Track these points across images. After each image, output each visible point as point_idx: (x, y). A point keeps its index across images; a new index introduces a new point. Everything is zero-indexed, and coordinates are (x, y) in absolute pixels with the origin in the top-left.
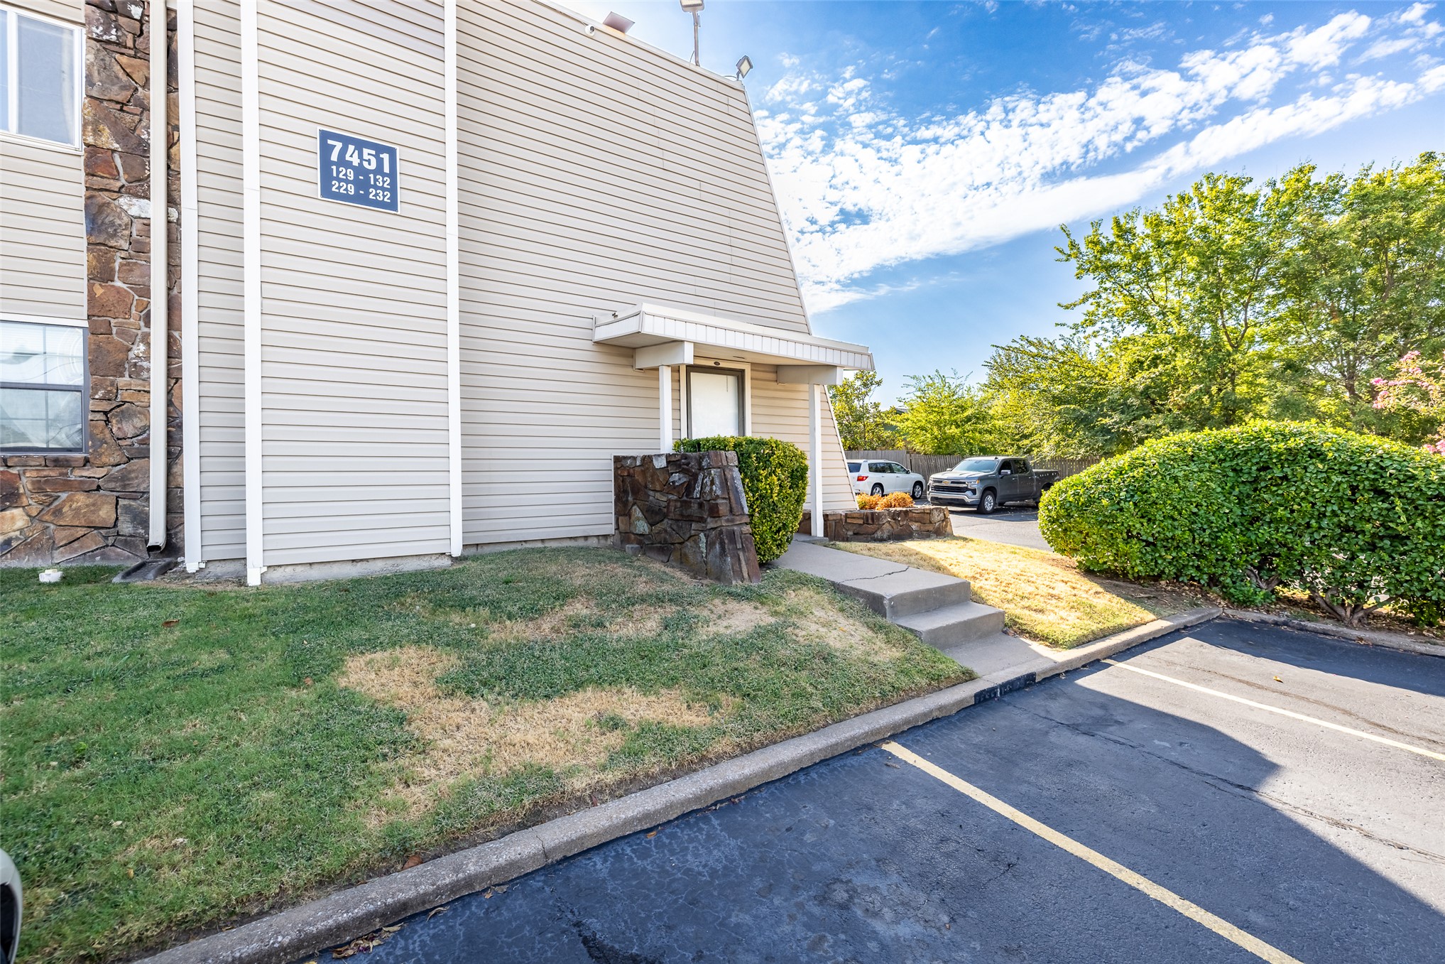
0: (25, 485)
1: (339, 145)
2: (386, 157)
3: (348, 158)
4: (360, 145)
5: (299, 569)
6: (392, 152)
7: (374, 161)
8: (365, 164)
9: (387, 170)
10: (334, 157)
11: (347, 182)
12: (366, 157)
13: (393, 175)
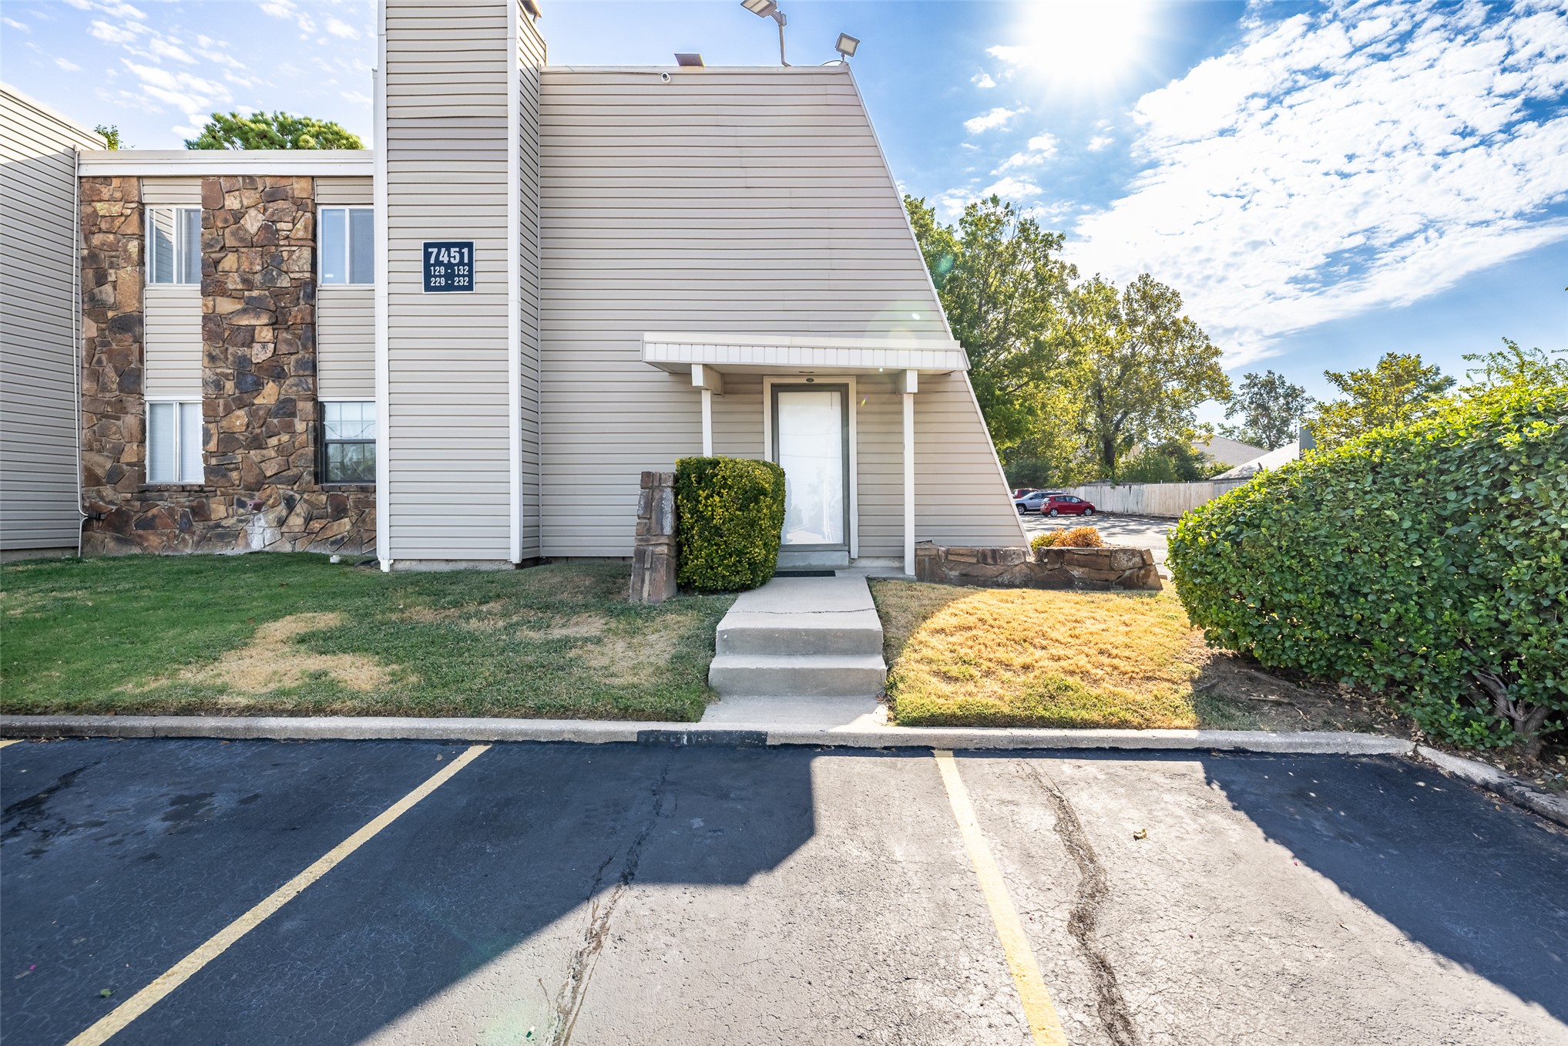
0: (350, 504)
1: (435, 250)
2: (465, 251)
3: (441, 259)
4: (448, 246)
5: (414, 563)
6: (470, 245)
7: (457, 255)
8: (452, 260)
9: (466, 261)
10: (432, 261)
11: (440, 276)
12: (452, 254)
13: (470, 264)
